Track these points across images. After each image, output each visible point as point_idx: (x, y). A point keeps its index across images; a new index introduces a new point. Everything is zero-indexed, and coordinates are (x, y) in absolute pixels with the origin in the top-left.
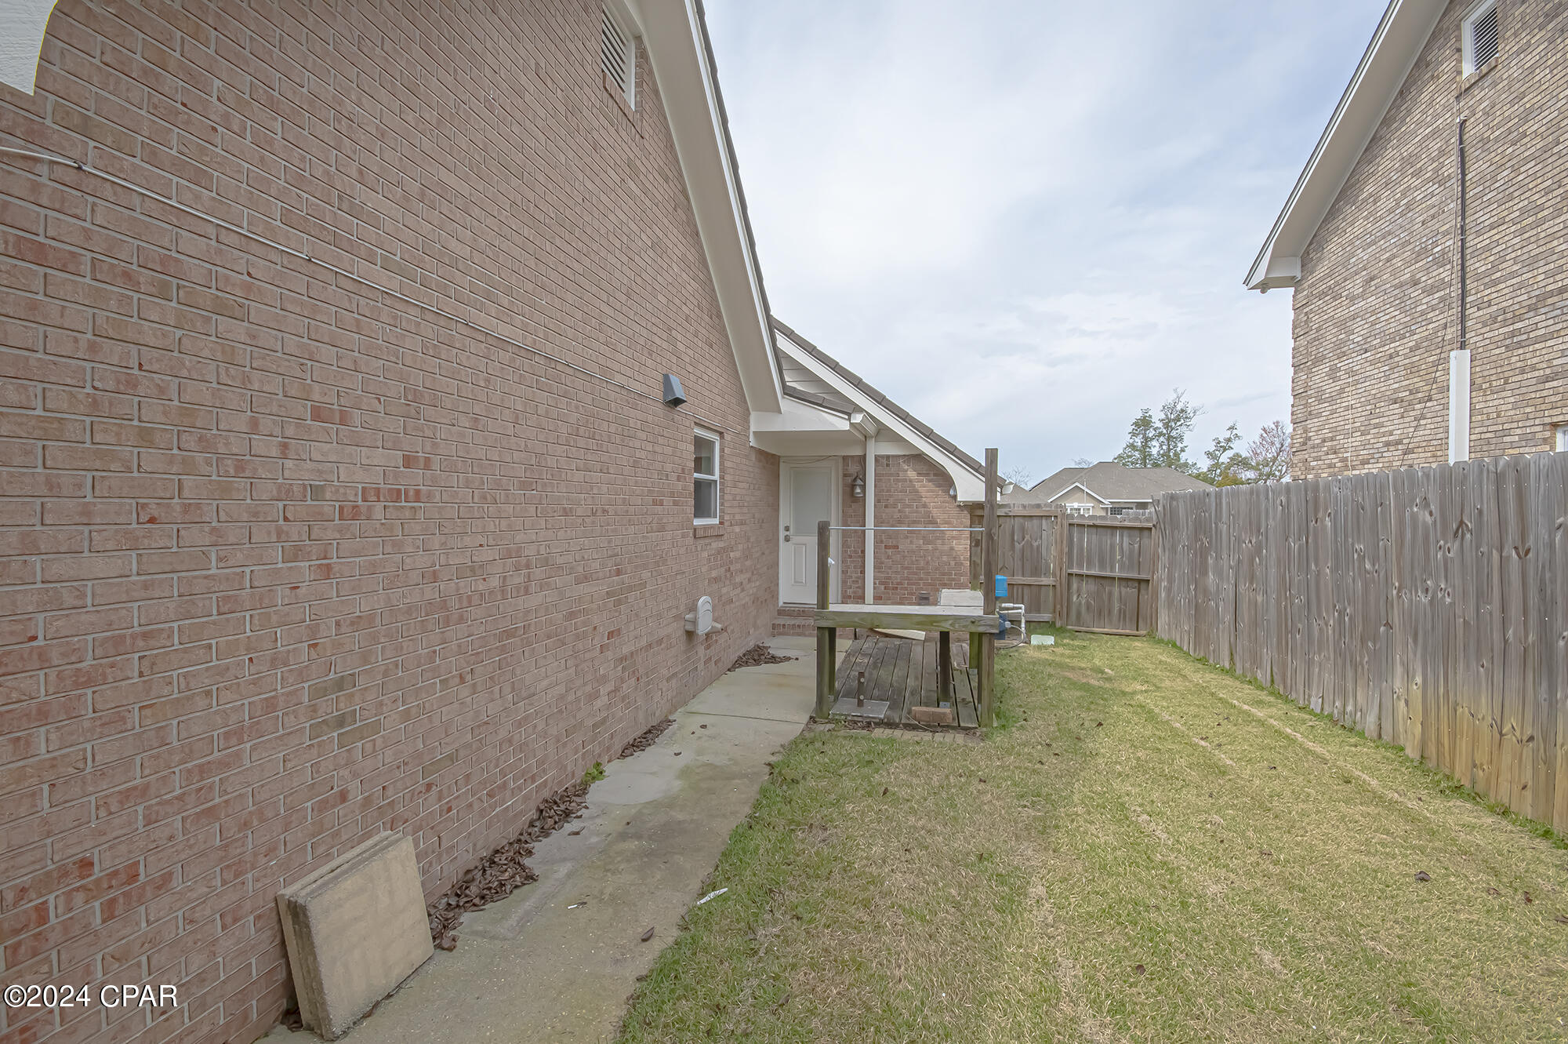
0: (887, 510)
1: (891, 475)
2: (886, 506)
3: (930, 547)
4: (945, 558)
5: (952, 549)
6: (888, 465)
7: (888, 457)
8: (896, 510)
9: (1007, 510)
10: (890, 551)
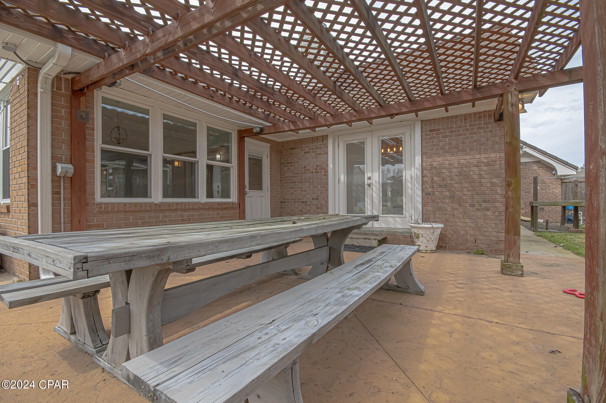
0: (525, 180)
1: (527, 168)
2: (525, 179)
3: (544, 192)
4: (550, 195)
5: (553, 192)
6: (525, 165)
7: (525, 163)
8: (529, 180)
9: (570, 180)
10: (527, 194)
